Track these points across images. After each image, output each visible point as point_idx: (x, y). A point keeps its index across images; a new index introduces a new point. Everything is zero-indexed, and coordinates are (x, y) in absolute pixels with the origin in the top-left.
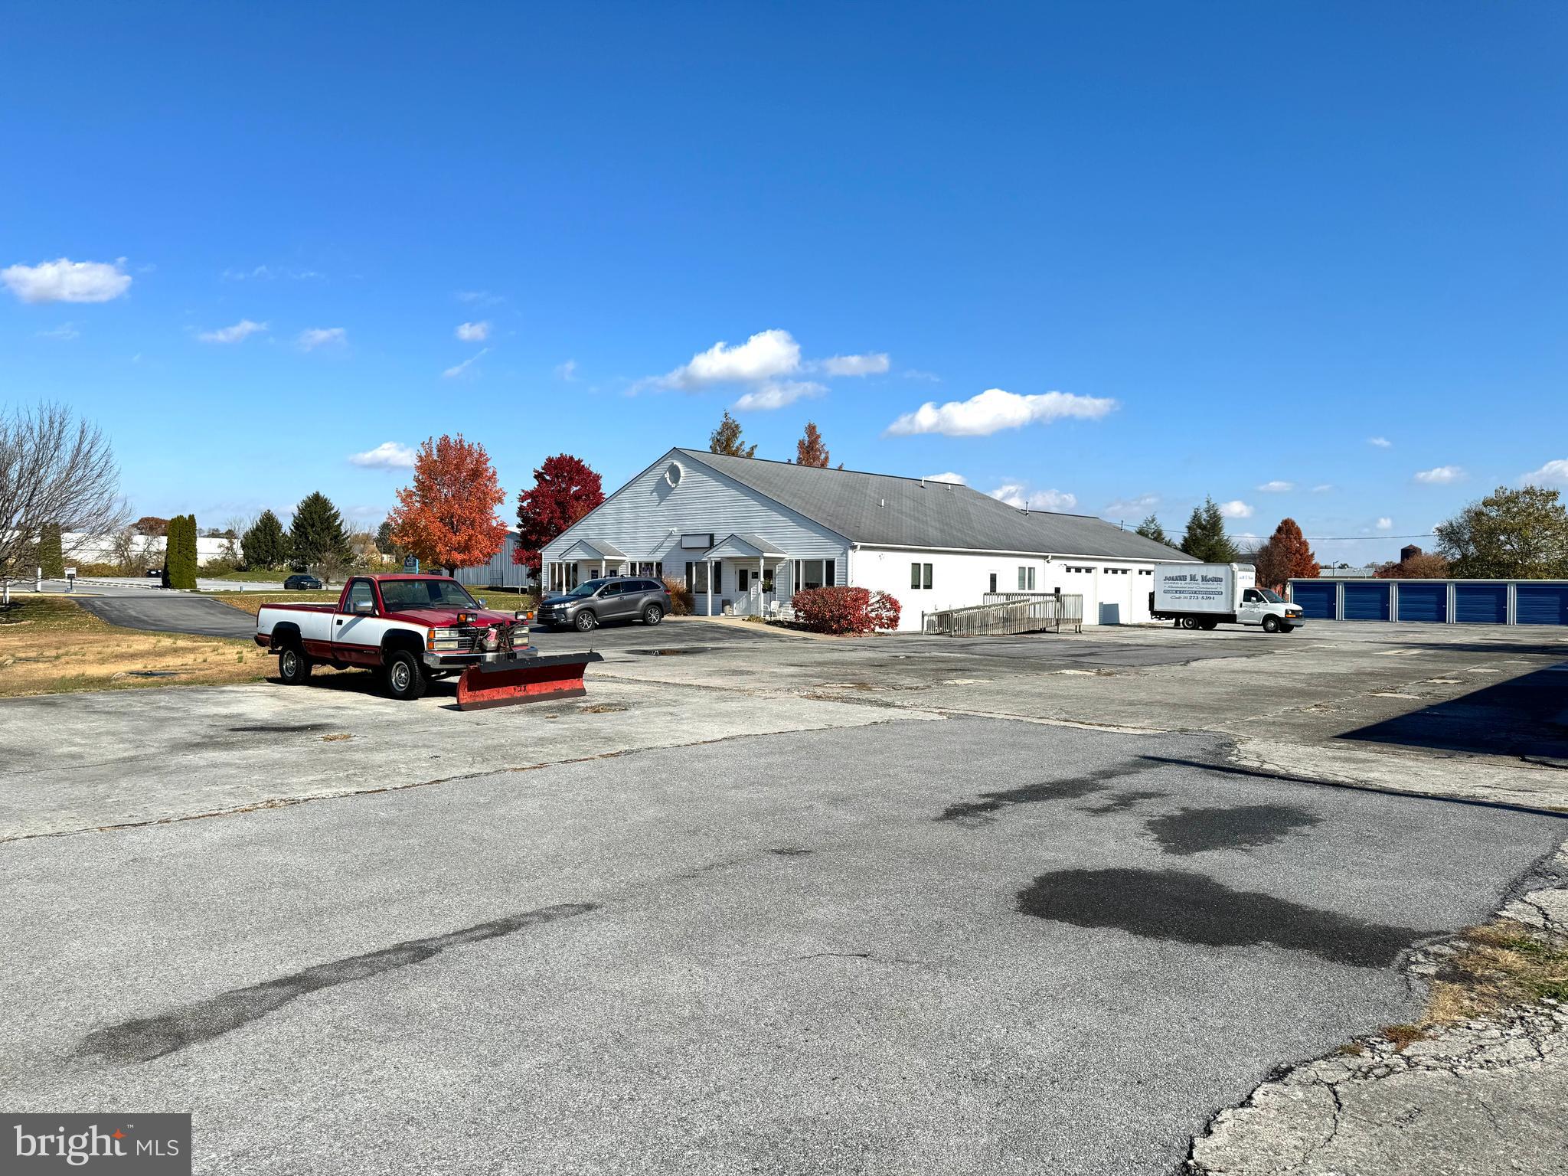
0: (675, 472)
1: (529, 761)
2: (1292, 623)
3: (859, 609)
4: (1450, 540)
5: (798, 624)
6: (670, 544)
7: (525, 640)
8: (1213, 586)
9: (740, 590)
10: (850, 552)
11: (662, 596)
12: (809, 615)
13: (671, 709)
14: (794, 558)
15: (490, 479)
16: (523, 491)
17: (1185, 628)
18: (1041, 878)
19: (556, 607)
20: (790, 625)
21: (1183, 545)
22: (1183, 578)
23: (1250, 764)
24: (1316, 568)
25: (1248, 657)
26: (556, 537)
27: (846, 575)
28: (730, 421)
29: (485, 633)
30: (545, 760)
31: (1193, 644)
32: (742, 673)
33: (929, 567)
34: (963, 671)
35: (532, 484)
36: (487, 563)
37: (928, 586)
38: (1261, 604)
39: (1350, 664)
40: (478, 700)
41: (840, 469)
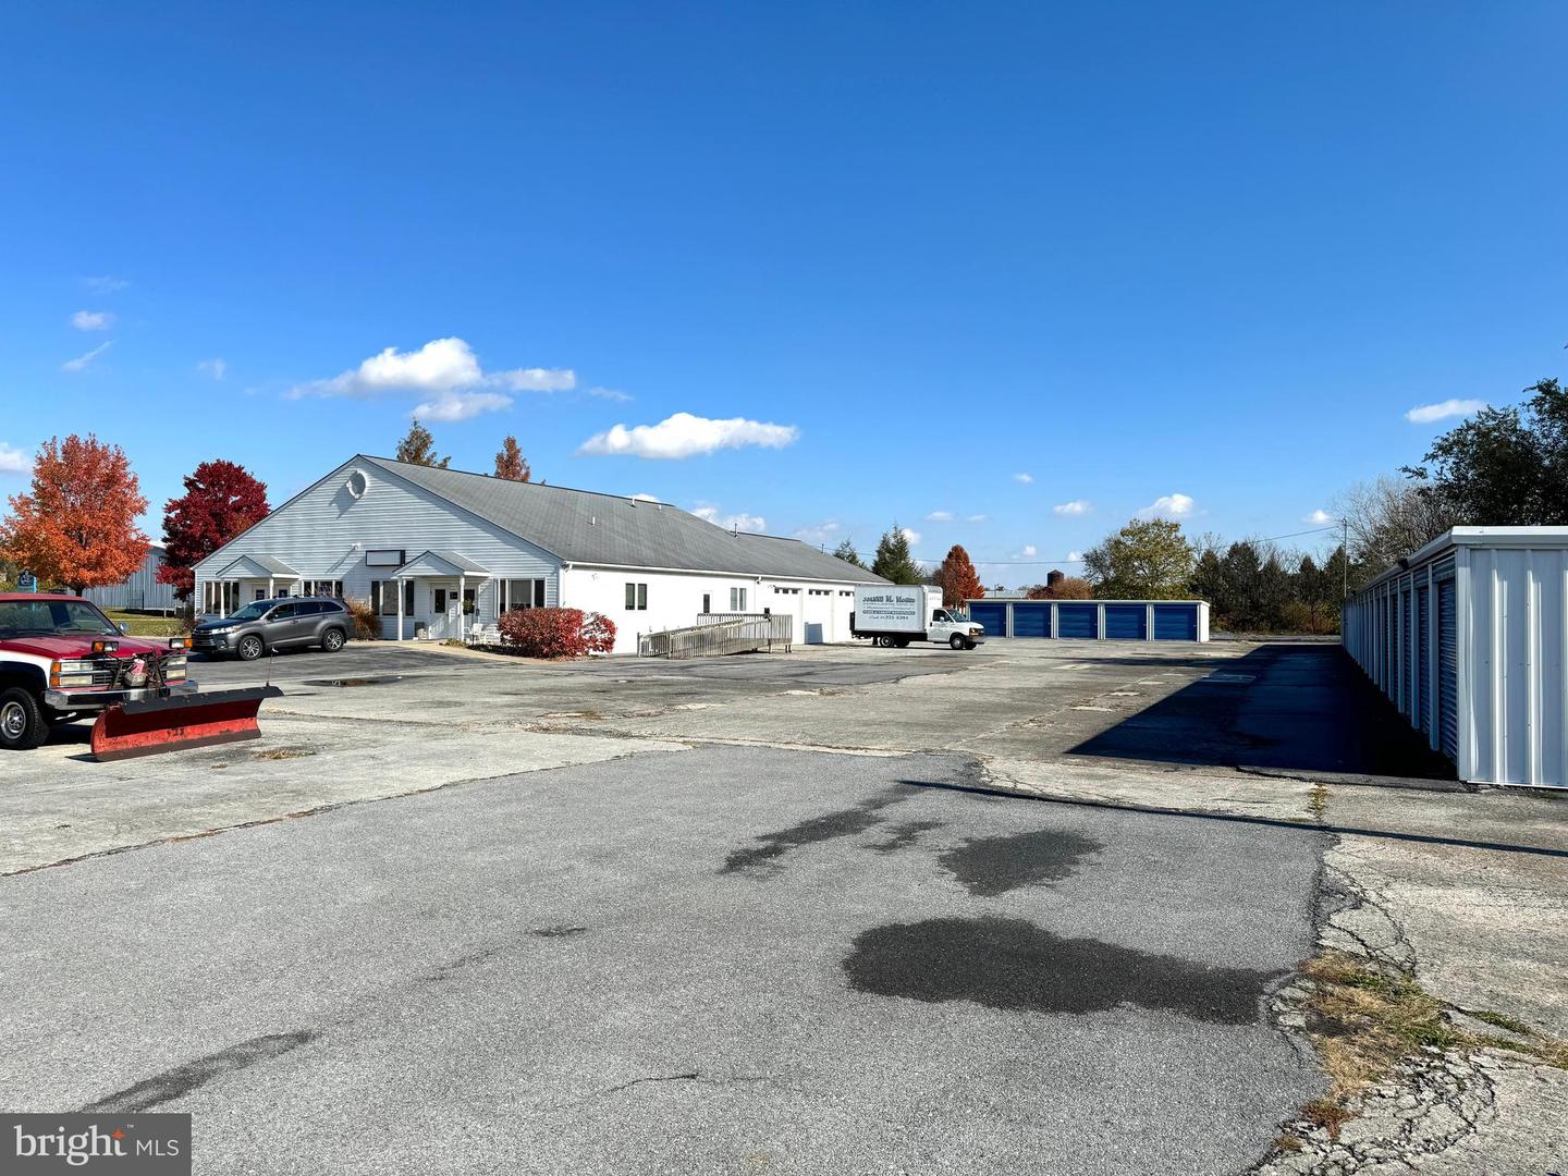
0: (359, 483)
1: (195, 827)
2: (975, 640)
3: (571, 631)
5: (505, 648)
6: (355, 560)
7: (182, 673)
8: (907, 607)
9: (436, 611)
10: (562, 571)
11: (345, 620)
12: (517, 638)
13: (372, 752)
14: (499, 577)
15: (129, 486)
16: (170, 500)
17: (882, 646)
18: (859, 939)
19: (215, 632)
20: (495, 649)
21: (873, 568)
22: (879, 599)
23: (1003, 784)
24: (980, 589)
25: (948, 673)
26: (211, 552)
27: (558, 595)
28: (421, 430)
29: (129, 665)
30: (217, 825)
31: (893, 662)
32: (449, 704)
33: (643, 587)
34: (691, 695)
35: (182, 493)
36: (124, 582)
37: (643, 607)
38: (948, 623)
39: (1038, 679)
40: (119, 747)
41: (543, 484)
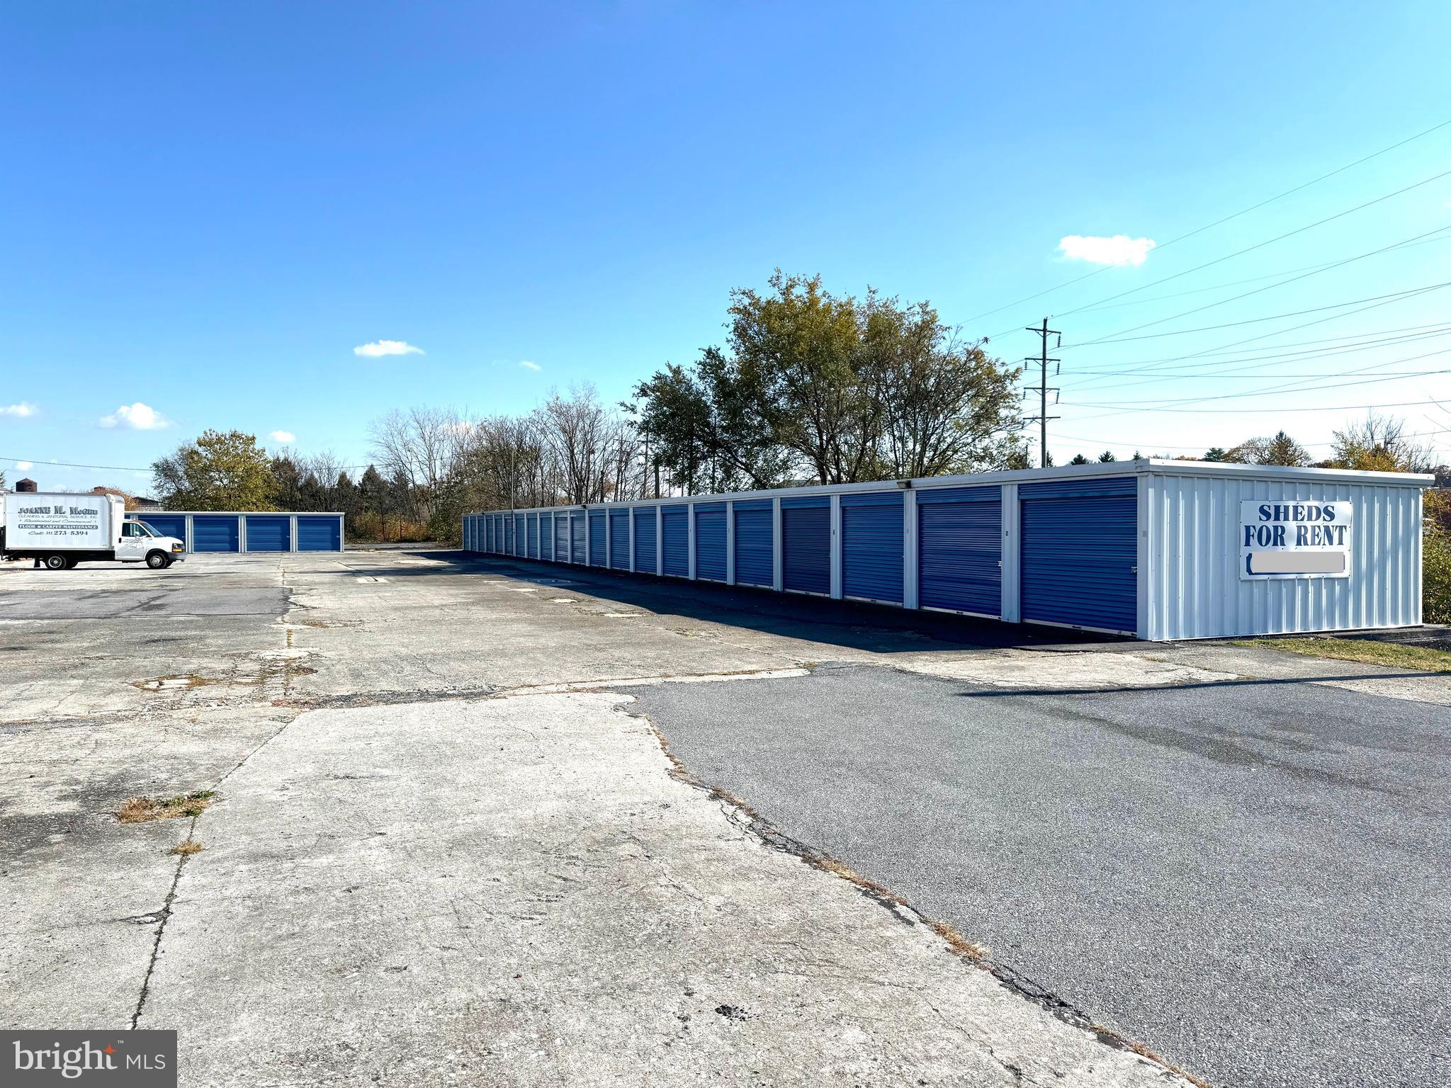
2: (178, 557)
4: (166, 475)
8: (86, 519)
22: (43, 510)
38: (143, 538)
